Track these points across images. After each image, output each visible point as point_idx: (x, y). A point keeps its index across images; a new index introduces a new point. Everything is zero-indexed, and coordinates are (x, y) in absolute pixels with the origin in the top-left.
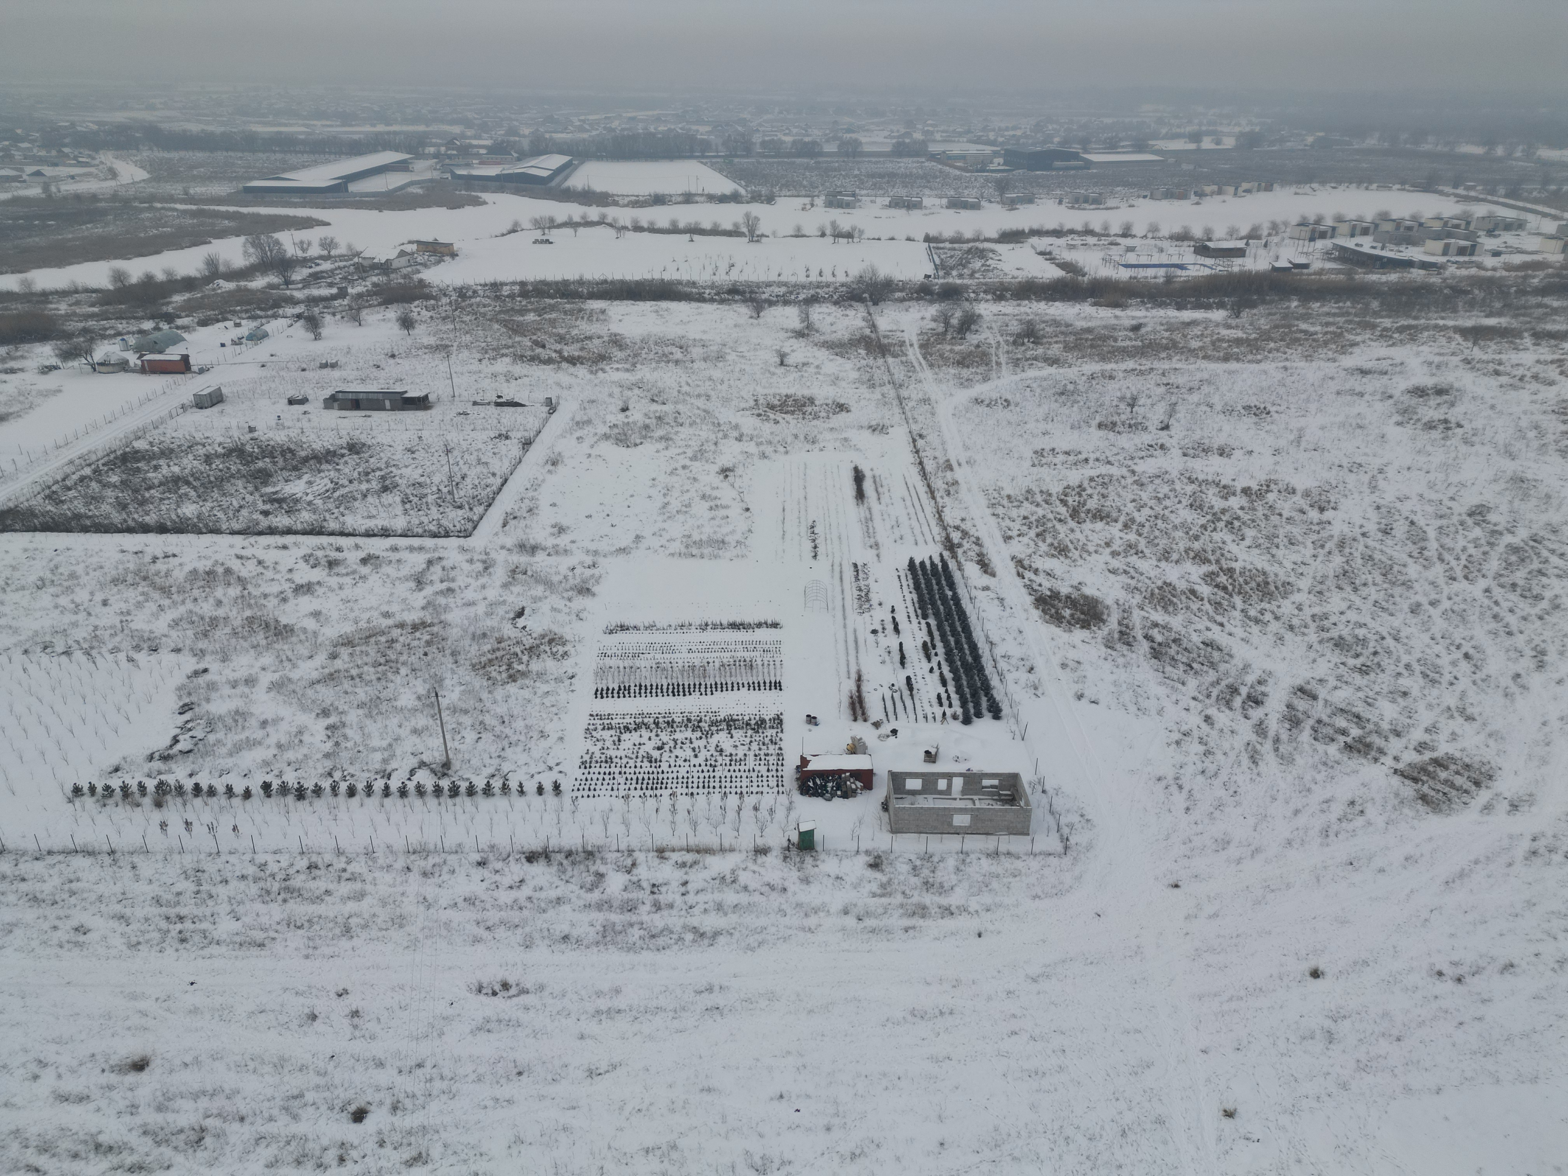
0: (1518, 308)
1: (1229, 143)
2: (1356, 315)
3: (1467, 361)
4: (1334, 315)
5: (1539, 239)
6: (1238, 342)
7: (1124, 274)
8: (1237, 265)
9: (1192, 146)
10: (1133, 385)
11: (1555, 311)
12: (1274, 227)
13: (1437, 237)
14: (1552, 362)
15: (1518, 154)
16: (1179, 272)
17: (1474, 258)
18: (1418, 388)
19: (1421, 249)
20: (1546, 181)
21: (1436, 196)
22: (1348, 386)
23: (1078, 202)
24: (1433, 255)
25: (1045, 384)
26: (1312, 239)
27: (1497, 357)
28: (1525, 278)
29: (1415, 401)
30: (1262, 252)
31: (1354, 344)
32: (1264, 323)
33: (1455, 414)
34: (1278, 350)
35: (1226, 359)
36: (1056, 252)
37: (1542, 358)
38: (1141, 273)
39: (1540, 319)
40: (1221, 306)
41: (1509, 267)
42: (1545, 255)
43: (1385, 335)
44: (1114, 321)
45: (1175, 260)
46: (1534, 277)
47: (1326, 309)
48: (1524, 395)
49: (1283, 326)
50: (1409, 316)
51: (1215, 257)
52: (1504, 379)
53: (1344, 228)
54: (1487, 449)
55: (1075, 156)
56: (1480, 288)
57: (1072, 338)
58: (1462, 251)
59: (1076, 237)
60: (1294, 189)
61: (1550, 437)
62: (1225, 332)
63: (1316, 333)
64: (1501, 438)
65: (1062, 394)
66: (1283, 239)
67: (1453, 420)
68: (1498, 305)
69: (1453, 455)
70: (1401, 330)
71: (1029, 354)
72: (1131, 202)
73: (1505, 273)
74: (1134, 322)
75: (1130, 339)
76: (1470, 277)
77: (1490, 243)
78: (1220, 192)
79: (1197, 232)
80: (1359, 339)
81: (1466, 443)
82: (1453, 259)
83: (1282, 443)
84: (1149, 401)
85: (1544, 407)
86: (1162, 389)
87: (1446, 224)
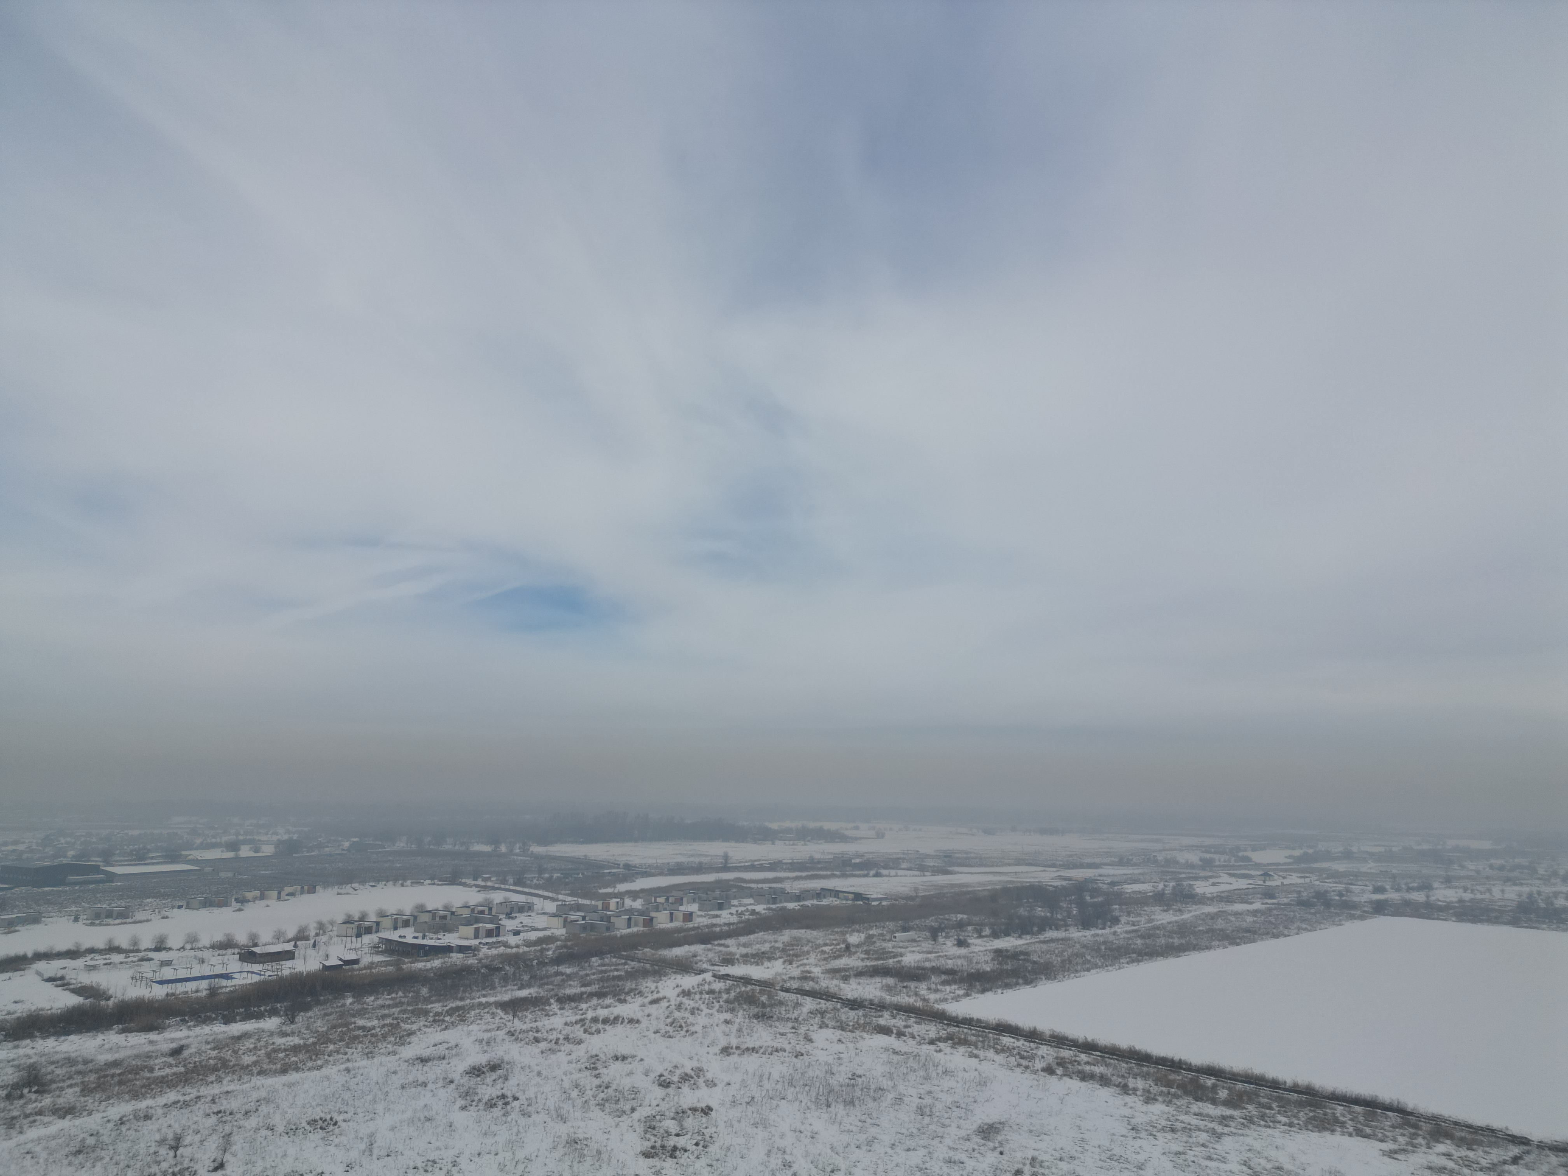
0: (542, 979)
1: (268, 850)
2: (409, 1004)
3: (511, 1034)
4: (389, 1006)
5: (545, 918)
6: (296, 1049)
7: (159, 992)
8: (287, 968)
9: (231, 855)
10: (177, 1121)
11: (570, 977)
12: (321, 926)
13: (468, 923)
14: (576, 1023)
15: (518, 851)
16: (224, 982)
17: (500, 939)
18: (474, 1068)
19: (456, 935)
20: (541, 871)
21: (461, 887)
22: (411, 1078)
23: (99, 918)
24: (467, 939)
25: (53, 1144)
26: (359, 935)
27: (534, 1025)
28: (542, 951)
29: (474, 1081)
30: (311, 952)
31: (411, 1033)
32: (321, 1026)
33: (510, 1088)
34: (338, 1052)
35: (284, 1071)
36: (70, 976)
37: (568, 1020)
38: (180, 988)
39: (560, 986)
40: (274, 1013)
41: (528, 943)
42: (553, 931)
43: (438, 1020)
44: (148, 1048)
45: (219, 970)
46: (548, 950)
47: (380, 1002)
48: (562, 1057)
49: (341, 1026)
50: (456, 998)
51: (263, 963)
52: (543, 1045)
53: (387, 922)
54: (543, 1117)
55: (96, 869)
56: (509, 965)
57: (93, 1077)
58: (490, 933)
59: (97, 956)
60: (336, 889)
61: (589, 1093)
62: (280, 1041)
63: (374, 1028)
64: (551, 1104)
65: (79, 1152)
66: (331, 938)
67: (509, 1094)
68: (526, 977)
69: (515, 1130)
70: (451, 1012)
71: (30, 1108)
72: (164, 913)
73: (526, 949)
74: (174, 1045)
75: (170, 1066)
76: (500, 955)
77: (510, 924)
78: (262, 897)
79: (242, 938)
80: (414, 1027)
81: (523, 1115)
82: (484, 941)
83: (354, 1155)
84: (197, 1138)
85: (579, 1066)
86: (213, 1119)
87: (473, 911)
